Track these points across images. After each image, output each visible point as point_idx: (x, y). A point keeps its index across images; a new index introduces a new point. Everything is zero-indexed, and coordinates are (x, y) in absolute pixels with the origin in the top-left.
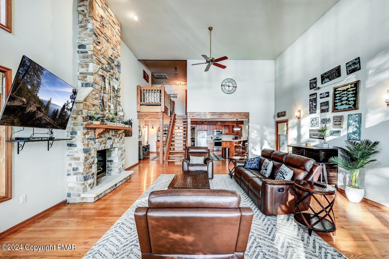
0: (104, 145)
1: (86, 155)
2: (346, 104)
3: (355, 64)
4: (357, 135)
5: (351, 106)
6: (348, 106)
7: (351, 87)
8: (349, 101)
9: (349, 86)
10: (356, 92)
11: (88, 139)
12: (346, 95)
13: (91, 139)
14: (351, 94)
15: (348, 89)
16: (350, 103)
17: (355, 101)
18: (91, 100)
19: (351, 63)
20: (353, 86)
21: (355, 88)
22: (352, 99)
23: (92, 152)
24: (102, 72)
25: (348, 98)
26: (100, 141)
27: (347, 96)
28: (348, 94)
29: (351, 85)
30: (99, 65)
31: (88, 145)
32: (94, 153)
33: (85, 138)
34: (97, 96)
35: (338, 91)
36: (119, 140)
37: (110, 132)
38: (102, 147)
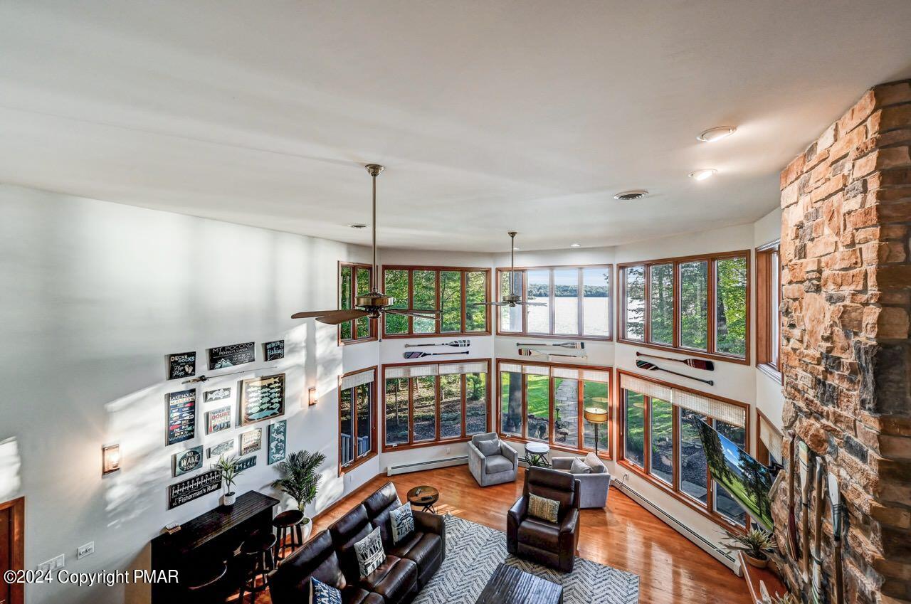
2: (268, 408)
3: (278, 347)
4: (281, 452)
5: (276, 411)
6: (272, 412)
7: (275, 382)
8: (272, 404)
9: (272, 381)
10: (282, 389)
12: (267, 394)
14: (275, 393)
15: (271, 384)
16: (273, 406)
17: (281, 403)
19: (273, 345)
20: (277, 380)
21: (280, 385)
22: (277, 400)
25: (271, 399)
27: (269, 396)
28: (271, 394)
29: (275, 378)
35: (254, 387)
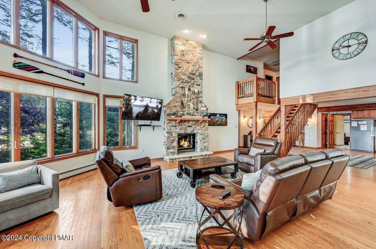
0: (184, 131)
1: (168, 135)
11: (170, 126)
13: (172, 126)
18: (172, 104)
23: (173, 133)
24: (183, 85)
26: (180, 128)
30: (180, 81)
31: (170, 130)
32: (175, 135)
33: (168, 125)
34: (178, 100)
36: (201, 128)
37: (191, 122)
38: (182, 132)
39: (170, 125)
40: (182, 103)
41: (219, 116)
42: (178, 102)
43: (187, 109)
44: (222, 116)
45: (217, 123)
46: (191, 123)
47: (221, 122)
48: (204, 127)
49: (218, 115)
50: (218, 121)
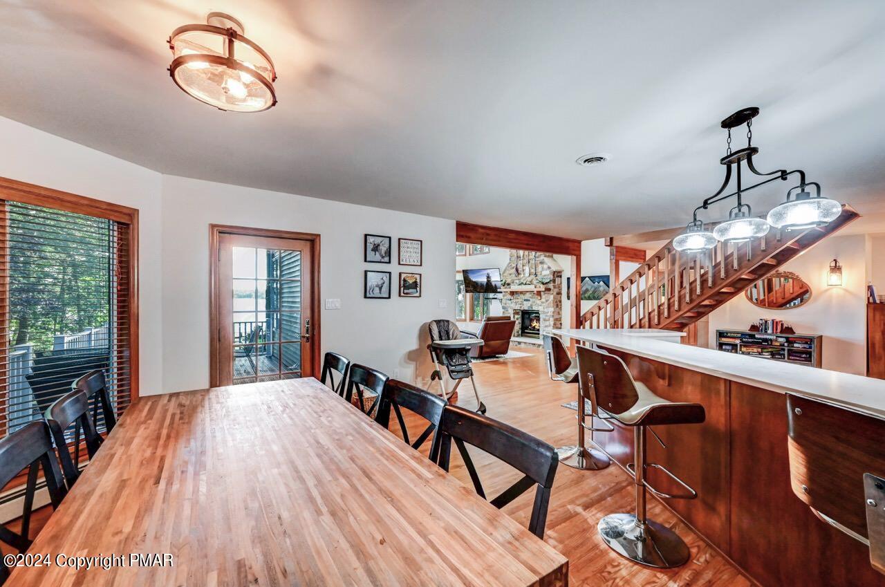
36: (542, 303)
37: (528, 293)
38: (517, 307)
39: (505, 297)
40: (517, 270)
41: (590, 282)
42: (513, 268)
43: (522, 276)
44: (597, 280)
45: (586, 295)
46: (528, 296)
47: (594, 292)
48: (547, 301)
49: (587, 279)
50: (587, 290)
